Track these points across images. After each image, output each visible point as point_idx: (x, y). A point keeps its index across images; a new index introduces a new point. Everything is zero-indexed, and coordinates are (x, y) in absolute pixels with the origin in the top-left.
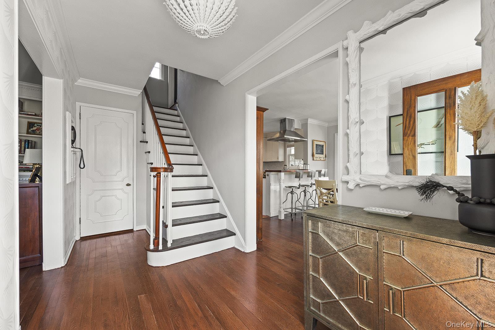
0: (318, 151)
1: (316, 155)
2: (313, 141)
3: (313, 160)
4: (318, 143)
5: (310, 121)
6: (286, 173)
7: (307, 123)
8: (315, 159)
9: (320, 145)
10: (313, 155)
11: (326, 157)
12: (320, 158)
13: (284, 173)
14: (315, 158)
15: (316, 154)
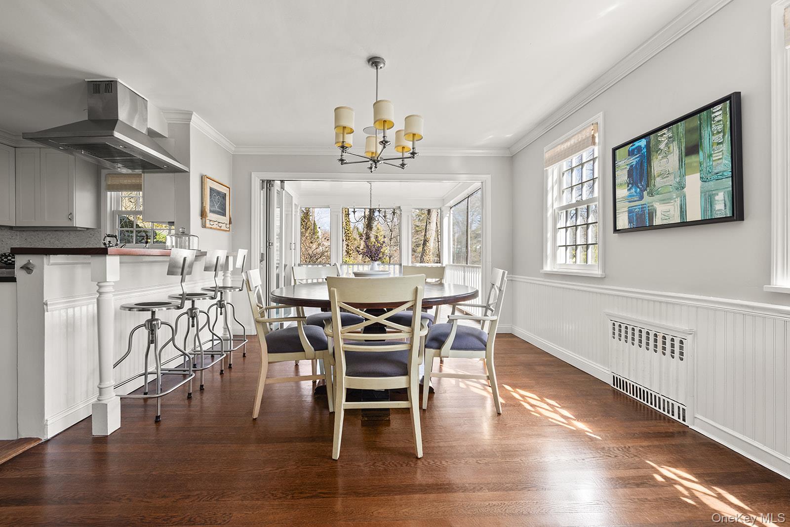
0: (214, 205)
1: (211, 216)
2: (203, 178)
3: (204, 226)
4: (213, 187)
5: (196, 121)
6: (126, 258)
7: (189, 124)
8: (207, 226)
9: (219, 193)
10: (203, 214)
11: (230, 223)
12: (220, 225)
13: (117, 258)
14: (208, 222)
15: (211, 211)
